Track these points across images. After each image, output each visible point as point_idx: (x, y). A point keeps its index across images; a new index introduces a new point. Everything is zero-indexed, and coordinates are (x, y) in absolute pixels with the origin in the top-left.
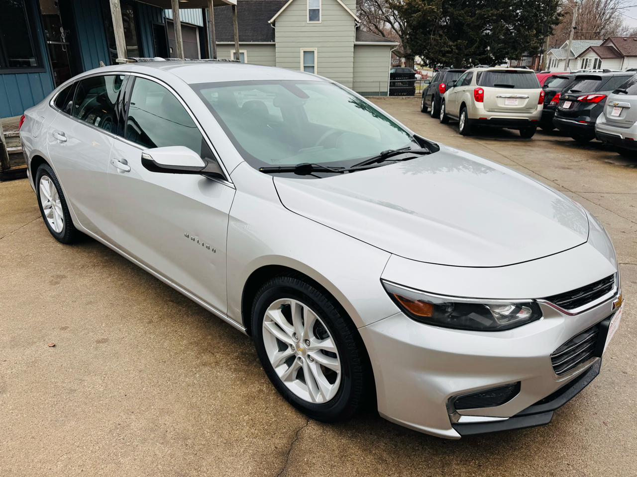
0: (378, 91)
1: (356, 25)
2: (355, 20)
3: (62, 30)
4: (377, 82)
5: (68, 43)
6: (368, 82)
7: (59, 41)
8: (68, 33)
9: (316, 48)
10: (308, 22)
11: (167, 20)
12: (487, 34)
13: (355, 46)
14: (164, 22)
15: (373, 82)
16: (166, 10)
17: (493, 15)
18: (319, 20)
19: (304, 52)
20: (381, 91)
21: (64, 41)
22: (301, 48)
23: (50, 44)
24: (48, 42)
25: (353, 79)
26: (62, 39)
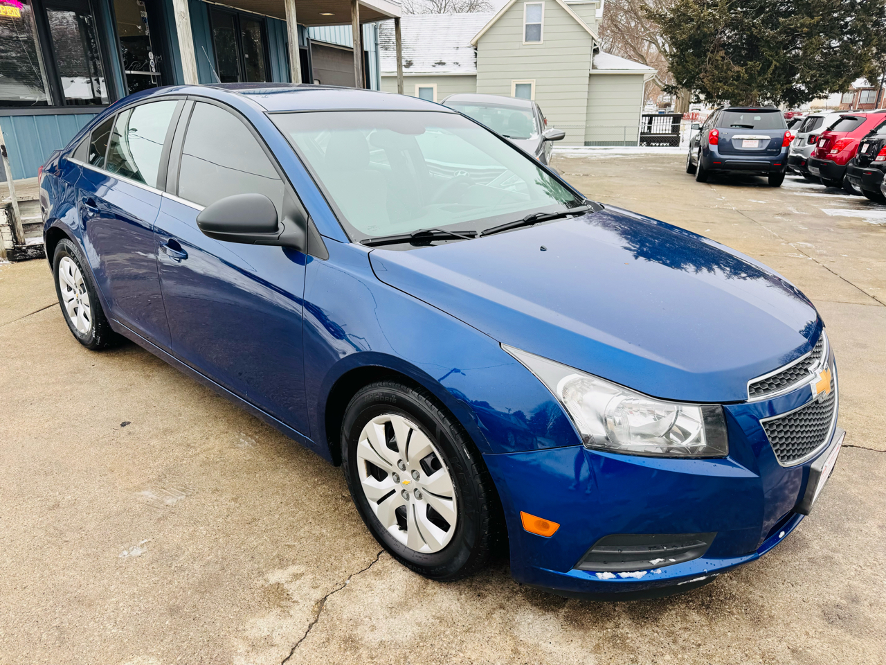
0: (623, 140)
1: (595, 45)
2: (593, 39)
3: (151, 55)
4: (621, 127)
5: (159, 74)
6: (608, 127)
7: (148, 71)
8: (159, 60)
9: (535, 80)
10: (524, 42)
11: (311, 42)
12: (796, 56)
13: (591, 75)
14: (306, 44)
15: (616, 127)
16: (311, 29)
17: (803, 25)
18: (539, 40)
19: (516, 85)
20: (626, 140)
21: (154, 70)
22: (512, 80)
23: (131, 74)
24: (128, 72)
25: (586, 124)
26: (152, 68)
